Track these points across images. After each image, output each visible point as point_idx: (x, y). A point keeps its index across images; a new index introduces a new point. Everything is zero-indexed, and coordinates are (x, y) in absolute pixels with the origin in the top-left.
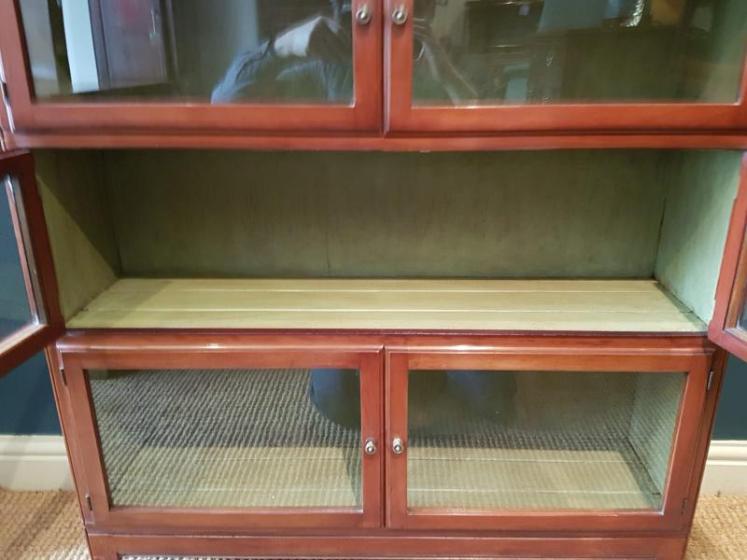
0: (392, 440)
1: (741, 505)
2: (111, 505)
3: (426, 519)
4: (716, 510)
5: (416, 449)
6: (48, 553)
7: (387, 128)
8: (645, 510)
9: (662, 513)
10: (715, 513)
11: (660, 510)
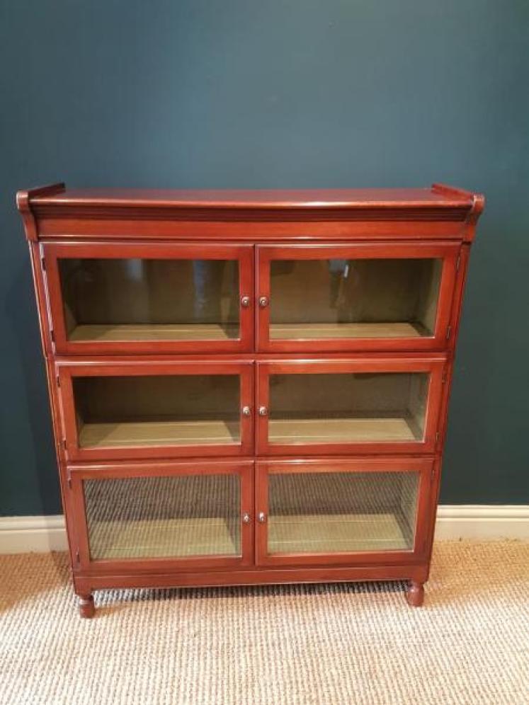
0: (259, 514)
1: (474, 546)
2: (91, 560)
3: (279, 559)
4: (458, 549)
5: (273, 517)
6: (35, 594)
7: (257, 350)
8: (405, 549)
9: (413, 551)
10: (457, 551)
11: (411, 549)
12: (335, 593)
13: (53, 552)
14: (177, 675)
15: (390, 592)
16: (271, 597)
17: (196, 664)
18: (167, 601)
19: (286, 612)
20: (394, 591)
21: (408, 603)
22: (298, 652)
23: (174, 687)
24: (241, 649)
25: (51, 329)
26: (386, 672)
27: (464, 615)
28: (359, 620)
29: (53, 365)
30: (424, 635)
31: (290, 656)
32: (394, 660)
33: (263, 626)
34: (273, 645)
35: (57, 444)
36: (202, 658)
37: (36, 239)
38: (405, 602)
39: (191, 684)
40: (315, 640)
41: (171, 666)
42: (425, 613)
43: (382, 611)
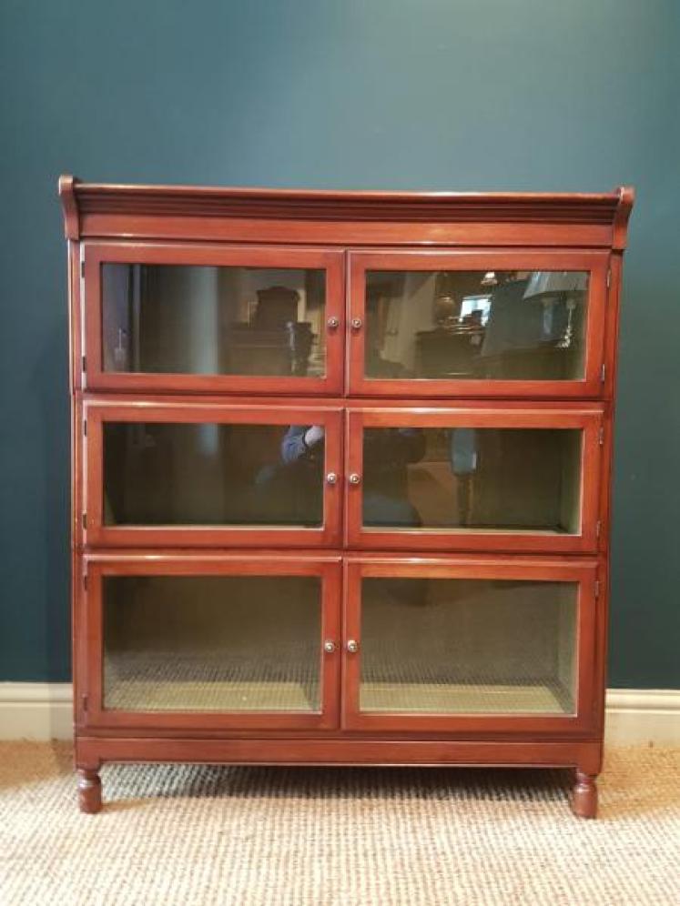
0: (348, 640)
2: (103, 708)
7: (347, 392)
9: (576, 715)
11: (574, 713)
12: (462, 798)
13: (55, 741)
14: (213, 886)
15: (546, 800)
16: (366, 800)
17: (244, 873)
18: (211, 798)
19: (388, 818)
20: (553, 800)
21: (575, 814)
22: (403, 865)
23: (207, 899)
24: (316, 859)
25: (83, 354)
26: (541, 894)
27: (661, 832)
28: (498, 831)
29: (81, 404)
30: (600, 853)
31: (390, 870)
32: (553, 881)
33: (350, 832)
34: (365, 855)
35: (74, 520)
36: (254, 866)
37: (77, 238)
38: (570, 813)
39: (234, 898)
40: (431, 852)
41: (206, 873)
42: (601, 826)
43: (535, 822)
